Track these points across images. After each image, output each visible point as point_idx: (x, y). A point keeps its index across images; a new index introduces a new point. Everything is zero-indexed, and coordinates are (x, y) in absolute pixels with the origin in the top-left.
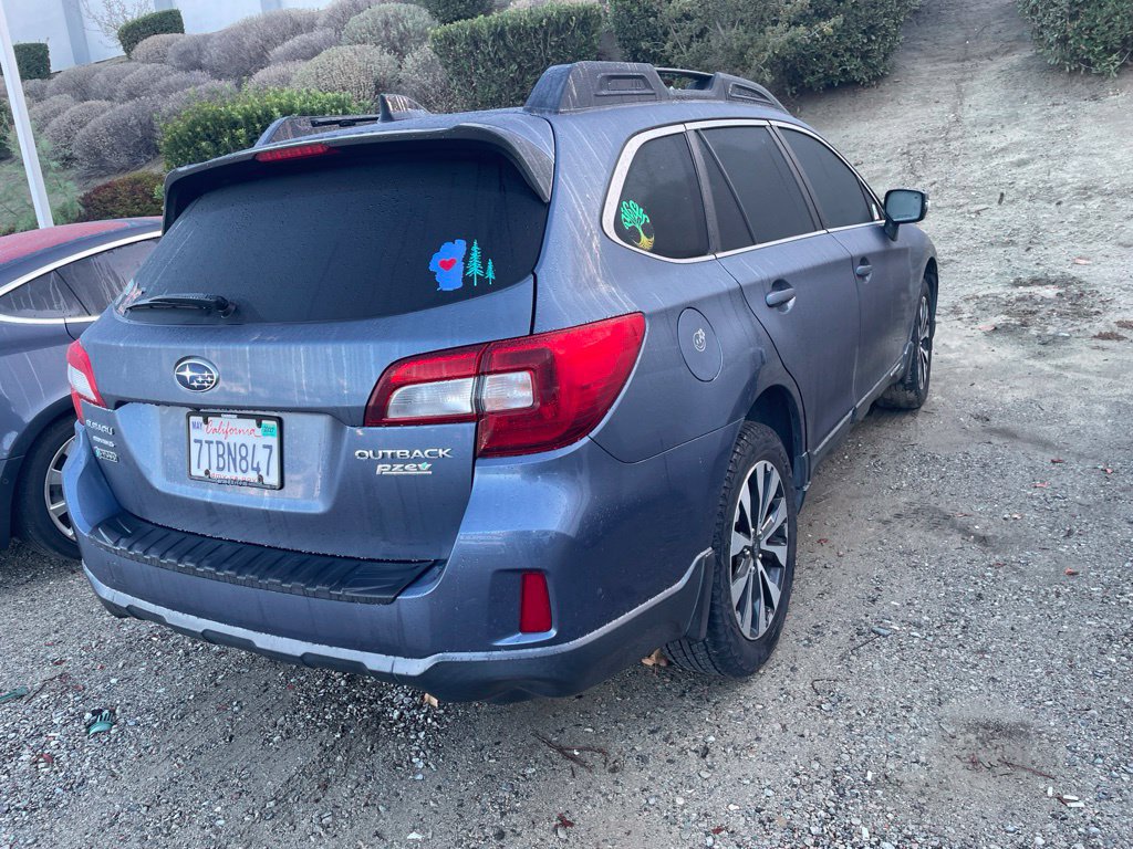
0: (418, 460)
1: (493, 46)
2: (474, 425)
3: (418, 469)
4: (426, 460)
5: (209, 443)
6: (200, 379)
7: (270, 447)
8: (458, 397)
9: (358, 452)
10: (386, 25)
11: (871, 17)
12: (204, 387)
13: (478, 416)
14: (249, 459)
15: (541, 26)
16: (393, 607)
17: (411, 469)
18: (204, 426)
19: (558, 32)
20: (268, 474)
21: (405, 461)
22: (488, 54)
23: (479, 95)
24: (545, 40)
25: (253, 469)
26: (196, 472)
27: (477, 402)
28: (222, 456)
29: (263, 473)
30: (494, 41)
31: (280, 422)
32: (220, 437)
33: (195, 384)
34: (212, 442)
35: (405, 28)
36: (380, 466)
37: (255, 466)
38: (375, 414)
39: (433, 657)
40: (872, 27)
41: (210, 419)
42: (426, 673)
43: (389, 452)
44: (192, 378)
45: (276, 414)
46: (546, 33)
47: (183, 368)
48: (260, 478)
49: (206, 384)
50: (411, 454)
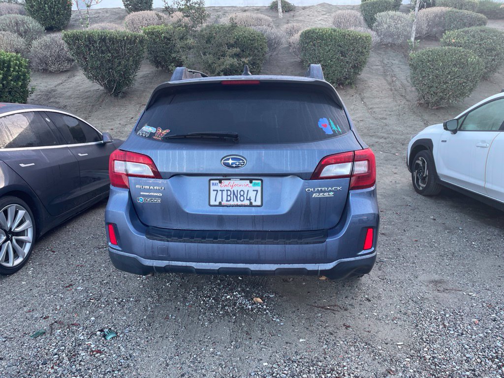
0: (330, 191)
1: (99, 44)
2: (349, 178)
3: (329, 195)
4: (333, 191)
5: (222, 191)
6: (237, 164)
7: (257, 191)
8: (345, 169)
9: (307, 190)
10: (17, 24)
11: (254, 59)
12: (239, 167)
13: (351, 176)
14: (245, 196)
15: (124, 40)
16: (325, 243)
17: (326, 195)
18: (219, 184)
19: (130, 43)
20: (255, 201)
21: (325, 192)
22: (97, 47)
23: (90, 64)
24: (125, 46)
25: (247, 199)
26: (212, 203)
27: (352, 170)
28: (230, 196)
29: (253, 201)
30: (100, 42)
31: (262, 180)
32: (229, 188)
33: (234, 165)
34: (224, 190)
35: (28, 27)
36: (314, 194)
37: (248, 198)
38: (316, 175)
39: (336, 261)
40: (254, 63)
41: (223, 181)
42: (334, 268)
43: (320, 189)
44: (232, 164)
45: (260, 178)
46: (125, 43)
47: (228, 159)
48: (251, 203)
49: (240, 165)
50: (328, 189)
